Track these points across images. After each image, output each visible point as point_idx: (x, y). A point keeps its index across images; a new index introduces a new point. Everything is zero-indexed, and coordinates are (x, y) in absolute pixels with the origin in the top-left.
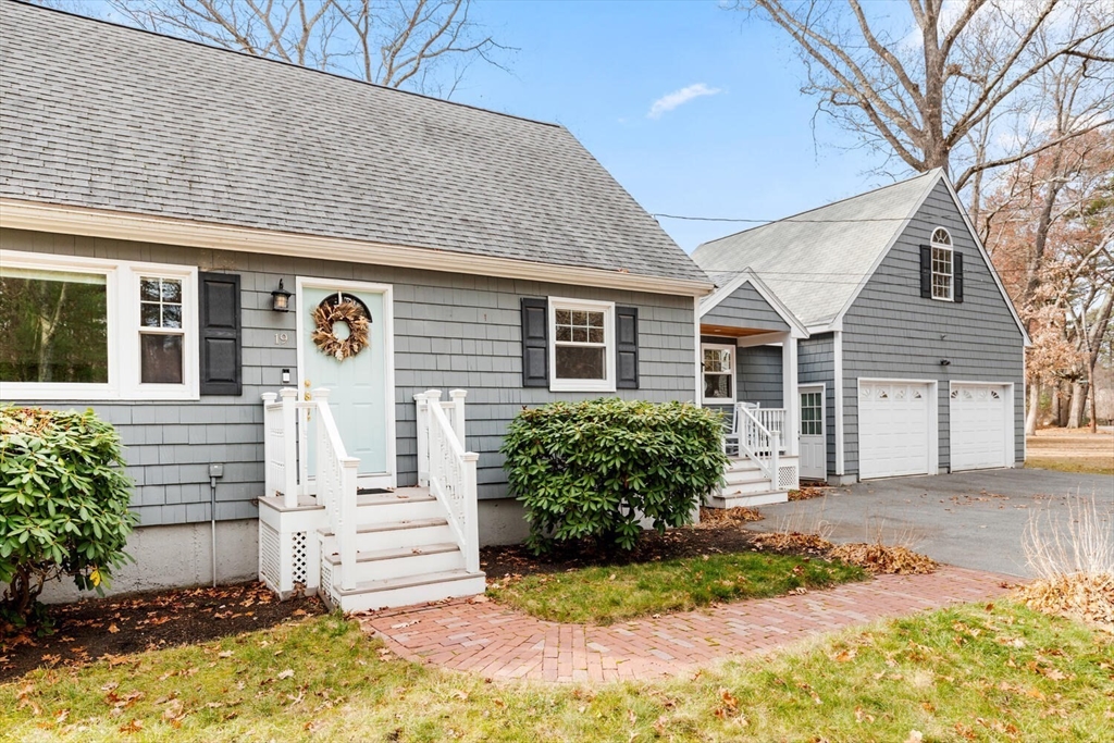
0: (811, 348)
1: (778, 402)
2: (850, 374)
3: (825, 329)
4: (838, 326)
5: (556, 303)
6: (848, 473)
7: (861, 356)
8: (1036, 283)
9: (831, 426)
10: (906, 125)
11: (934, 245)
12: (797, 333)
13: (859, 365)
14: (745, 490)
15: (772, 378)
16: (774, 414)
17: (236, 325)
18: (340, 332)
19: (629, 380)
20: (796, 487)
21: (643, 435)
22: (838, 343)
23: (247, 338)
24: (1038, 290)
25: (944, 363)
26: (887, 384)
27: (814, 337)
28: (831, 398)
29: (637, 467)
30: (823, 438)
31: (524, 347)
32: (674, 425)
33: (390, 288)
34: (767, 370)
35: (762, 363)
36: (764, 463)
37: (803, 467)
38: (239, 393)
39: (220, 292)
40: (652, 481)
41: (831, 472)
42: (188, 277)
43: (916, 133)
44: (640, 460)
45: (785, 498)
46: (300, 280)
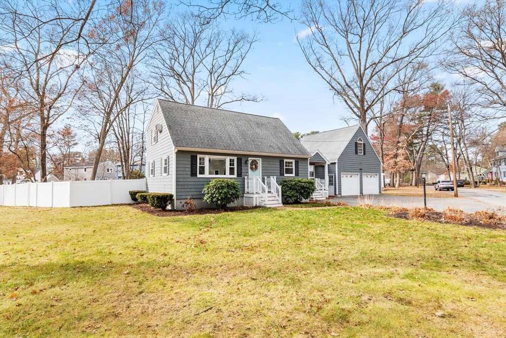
0: (331, 166)
1: (323, 178)
2: (339, 172)
3: (334, 162)
4: (336, 161)
5: (285, 160)
6: (339, 194)
7: (342, 168)
8: (399, 142)
9: (335, 184)
10: (356, 105)
11: (358, 142)
12: (327, 163)
13: (341, 170)
14: (317, 197)
15: (322, 173)
16: (323, 181)
17: (241, 166)
18: (254, 166)
19: (297, 174)
20: (328, 197)
21: (303, 184)
22: (337, 165)
23: (243, 168)
24: (399, 144)
25: (361, 169)
26: (348, 174)
27: (331, 163)
28: (335, 177)
29: (303, 189)
30: (333, 186)
31: (280, 168)
32: (308, 182)
33: (261, 159)
34: (321, 170)
35: (320, 169)
36: (321, 191)
37: (329, 193)
38: (241, 177)
39: (239, 161)
40: (305, 191)
41: (335, 194)
42: (235, 159)
43: (358, 108)
44: (303, 188)
45: (325, 198)
46: (249, 158)
